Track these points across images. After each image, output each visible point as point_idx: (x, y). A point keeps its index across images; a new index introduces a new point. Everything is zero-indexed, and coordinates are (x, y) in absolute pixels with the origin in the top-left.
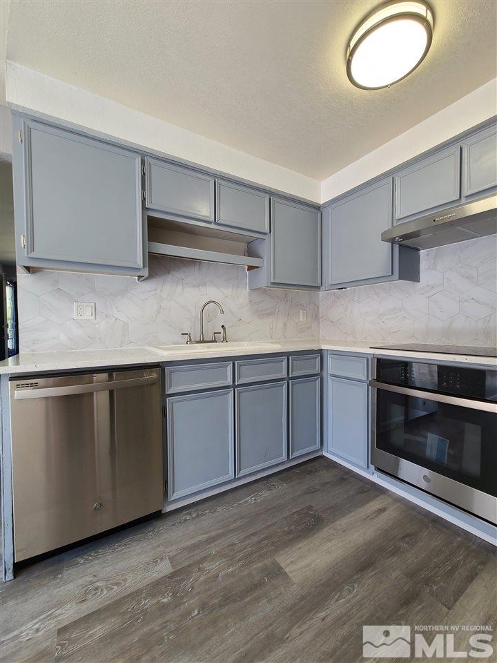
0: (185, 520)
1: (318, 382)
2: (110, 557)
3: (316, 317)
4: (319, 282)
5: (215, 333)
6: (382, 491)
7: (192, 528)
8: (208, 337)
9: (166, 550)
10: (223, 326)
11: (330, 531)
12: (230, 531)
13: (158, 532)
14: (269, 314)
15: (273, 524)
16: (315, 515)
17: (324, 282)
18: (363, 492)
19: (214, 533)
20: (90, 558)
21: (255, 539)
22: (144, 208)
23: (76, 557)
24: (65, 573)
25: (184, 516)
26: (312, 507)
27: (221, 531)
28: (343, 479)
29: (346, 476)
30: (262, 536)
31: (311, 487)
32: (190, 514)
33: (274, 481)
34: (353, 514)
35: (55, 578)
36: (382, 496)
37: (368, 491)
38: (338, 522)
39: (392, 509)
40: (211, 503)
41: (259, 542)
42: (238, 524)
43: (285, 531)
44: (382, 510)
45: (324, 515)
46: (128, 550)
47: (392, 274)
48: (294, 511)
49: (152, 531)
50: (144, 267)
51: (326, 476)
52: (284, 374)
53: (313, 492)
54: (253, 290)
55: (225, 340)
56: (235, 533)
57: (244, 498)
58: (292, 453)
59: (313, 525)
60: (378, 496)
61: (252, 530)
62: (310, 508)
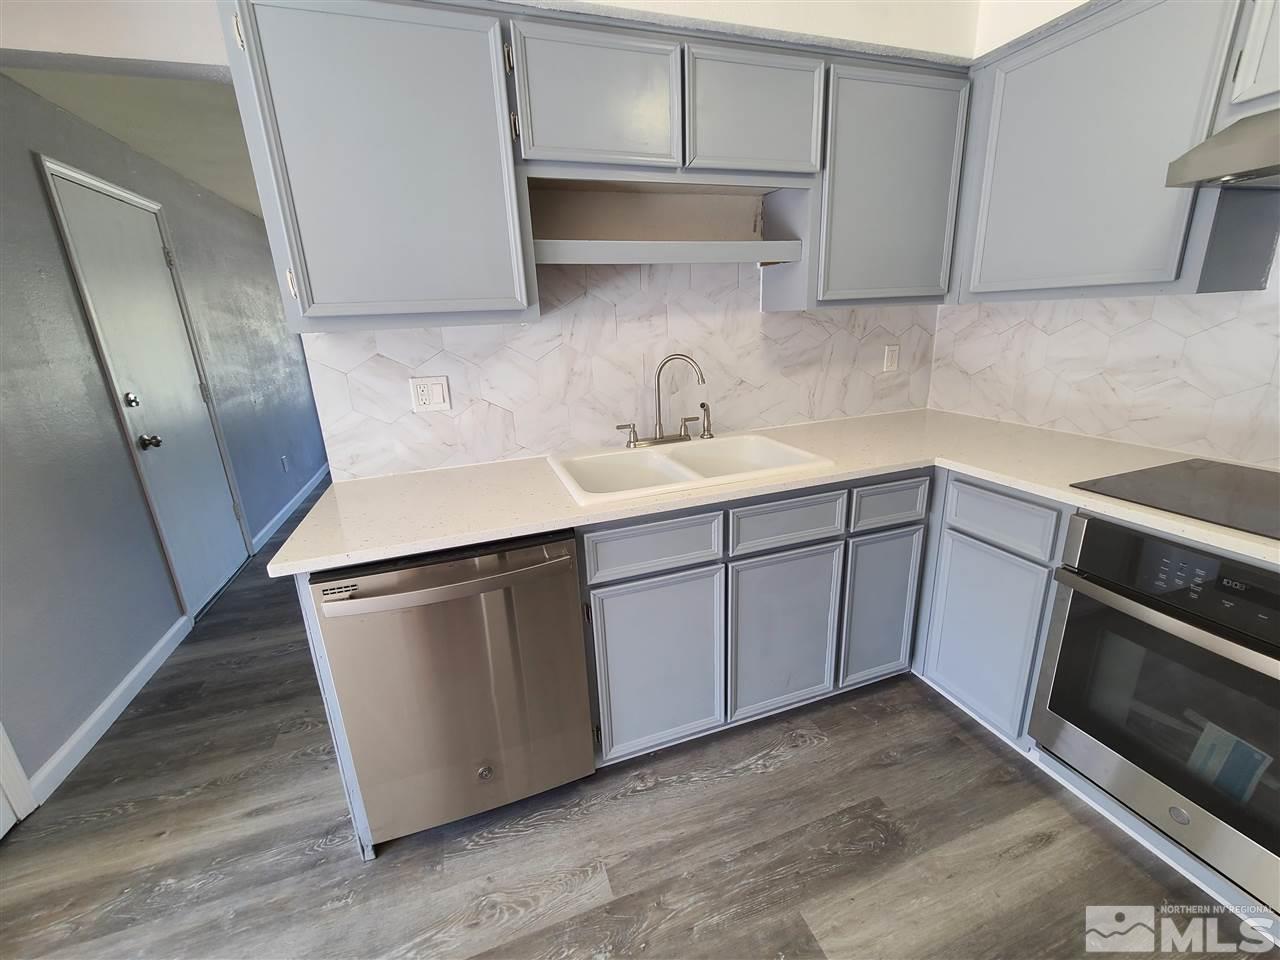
0: (634, 791)
1: (918, 538)
2: (513, 845)
3: (924, 359)
4: (943, 285)
5: (687, 420)
6: (1046, 788)
7: (646, 811)
8: (672, 427)
9: (603, 852)
10: (703, 405)
11: (919, 870)
12: (715, 831)
13: (587, 809)
14: (809, 364)
15: (800, 832)
16: (886, 824)
17: (955, 286)
18: (1000, 783)
19: (685, 831)
20: (482, 842)
21: (763, 859)
22: (518, 161)
23: (462, 835)
24: (447, 864)
25: (630, 781)
26: (882, 804)
27: (697, 828)
28: (954, 742)
29: (963, 734)
30: (778, 855)
31: (882, 751)
32: (642, 778)
33: (804, 726)
34: (972, 836)
35: (432, 870)
36: (1046, 802)
37: (1011, 782)
38: (937, 852)
39: (1068, 840)
40: (681, 760)
41: (769, 868)
42: (730, 817)
43: (821, 852)
44: (1044, 839)
45: (906, 828)
46: (540, 838)
47: (1178, 276)
48: (844, 806)
49: (578, 805)
50: (530, 303)
51: (917, 727)
52: (838, 527)
53: (885, 766)
54: (771, 312)
55: (708, 433)
56: (725, 838)
57: (743, 759)
58: (846, 676)
59: (882, 849)
60: (1034, 799)
61: (757, 838)
62: (877, 804)
